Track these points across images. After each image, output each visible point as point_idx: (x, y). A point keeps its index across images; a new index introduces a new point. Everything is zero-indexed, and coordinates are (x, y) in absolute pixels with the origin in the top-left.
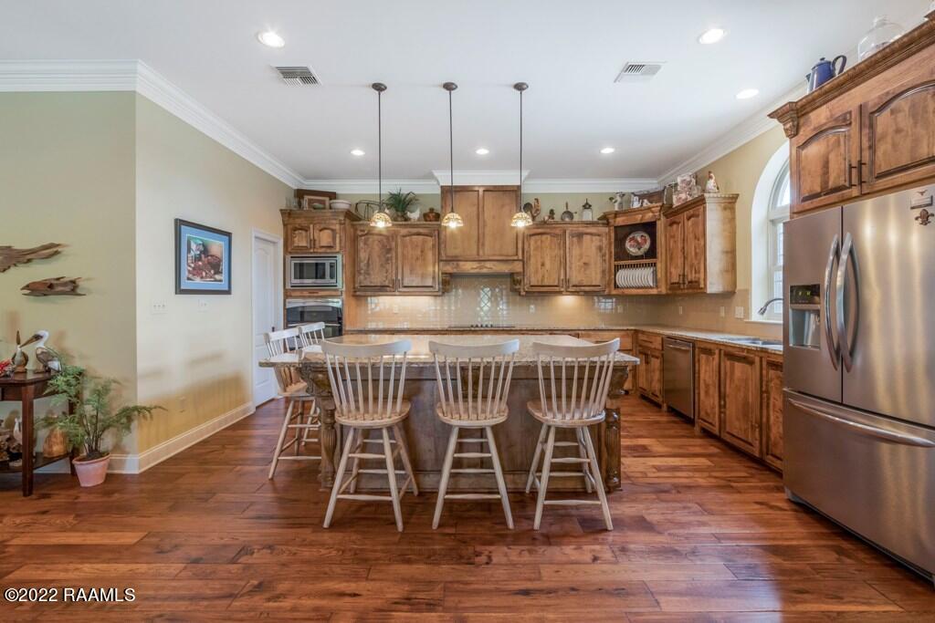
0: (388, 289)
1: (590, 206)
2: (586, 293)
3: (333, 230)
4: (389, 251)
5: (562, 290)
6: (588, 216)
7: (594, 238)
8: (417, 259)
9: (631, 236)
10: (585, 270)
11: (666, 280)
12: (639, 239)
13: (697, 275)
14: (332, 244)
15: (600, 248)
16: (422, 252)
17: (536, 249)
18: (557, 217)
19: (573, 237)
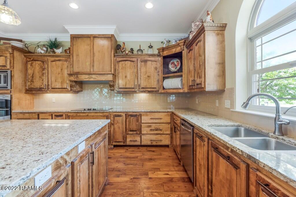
0: (43, 89)
1: (152, 47)
2: (149, 92)
3: (6, 57)
4: (44, 69)
5: (136, 90)
6: (150, 52)
7: (153, 63)
8: (59, 74)
9: (172, 62)
10: (148, 80)
11: (187, 84)
12: (176, 63)
13: (200, 80)
14: (5, 65)
15: (156, 68)
16: (61, 70)
17: (122, 68)
18: (135, 52)
19: (142, 62)
